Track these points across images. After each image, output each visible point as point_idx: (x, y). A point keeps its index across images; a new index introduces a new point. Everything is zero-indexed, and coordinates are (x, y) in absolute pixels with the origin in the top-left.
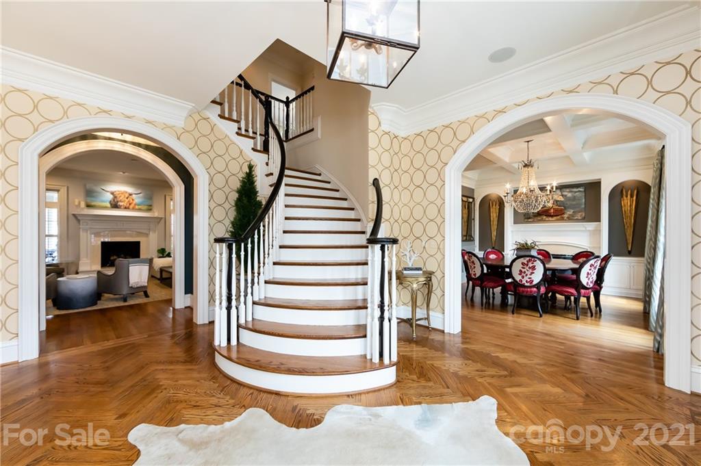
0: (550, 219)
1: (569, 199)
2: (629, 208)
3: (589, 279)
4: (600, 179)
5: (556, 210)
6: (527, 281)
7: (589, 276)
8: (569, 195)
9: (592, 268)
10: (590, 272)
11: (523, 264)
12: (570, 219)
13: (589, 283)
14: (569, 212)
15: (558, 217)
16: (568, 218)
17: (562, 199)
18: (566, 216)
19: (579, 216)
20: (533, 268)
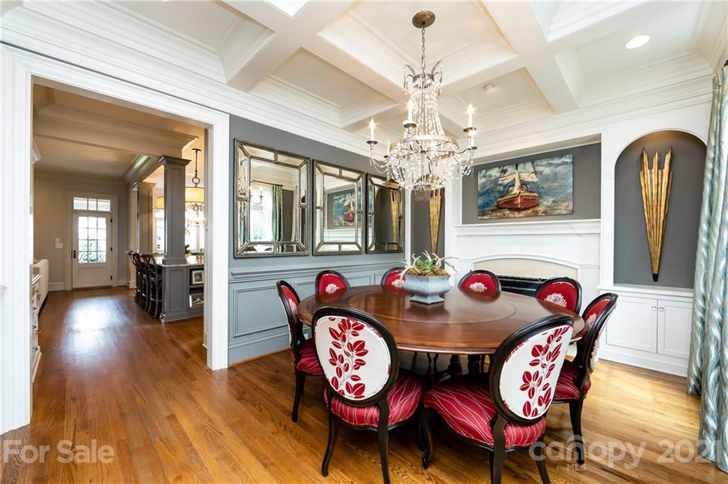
0: (517, 214)
1: (546, 179)
2: (655, 191)
3: (531, 394)
4: (599, 137)
5: (525, 199)
6: (348, 385)
7: (533, 383)
8: (547, 171)
9: (542, 358)
10: (532, 370)
11: (333, 332)
12: (548, 214)
13: (534, 405)
14: (546, 202)
15: (529, 212)
16: (545, 212)
17: (535, 179)
18: (541, 209)
19: (563, 208)
20: (360, 348)
